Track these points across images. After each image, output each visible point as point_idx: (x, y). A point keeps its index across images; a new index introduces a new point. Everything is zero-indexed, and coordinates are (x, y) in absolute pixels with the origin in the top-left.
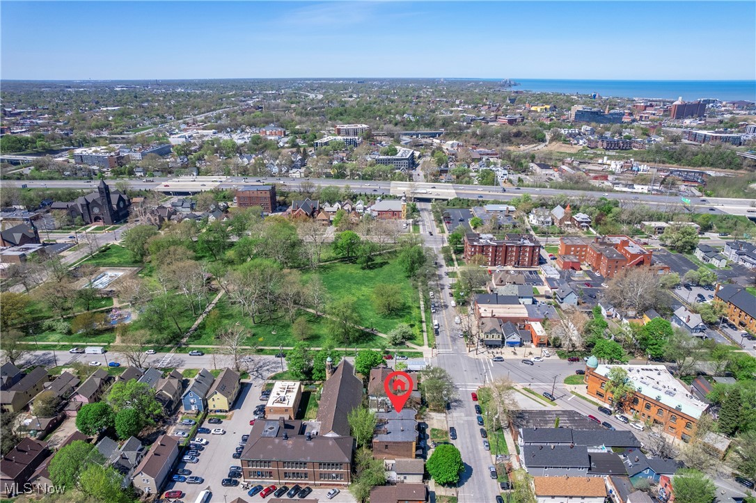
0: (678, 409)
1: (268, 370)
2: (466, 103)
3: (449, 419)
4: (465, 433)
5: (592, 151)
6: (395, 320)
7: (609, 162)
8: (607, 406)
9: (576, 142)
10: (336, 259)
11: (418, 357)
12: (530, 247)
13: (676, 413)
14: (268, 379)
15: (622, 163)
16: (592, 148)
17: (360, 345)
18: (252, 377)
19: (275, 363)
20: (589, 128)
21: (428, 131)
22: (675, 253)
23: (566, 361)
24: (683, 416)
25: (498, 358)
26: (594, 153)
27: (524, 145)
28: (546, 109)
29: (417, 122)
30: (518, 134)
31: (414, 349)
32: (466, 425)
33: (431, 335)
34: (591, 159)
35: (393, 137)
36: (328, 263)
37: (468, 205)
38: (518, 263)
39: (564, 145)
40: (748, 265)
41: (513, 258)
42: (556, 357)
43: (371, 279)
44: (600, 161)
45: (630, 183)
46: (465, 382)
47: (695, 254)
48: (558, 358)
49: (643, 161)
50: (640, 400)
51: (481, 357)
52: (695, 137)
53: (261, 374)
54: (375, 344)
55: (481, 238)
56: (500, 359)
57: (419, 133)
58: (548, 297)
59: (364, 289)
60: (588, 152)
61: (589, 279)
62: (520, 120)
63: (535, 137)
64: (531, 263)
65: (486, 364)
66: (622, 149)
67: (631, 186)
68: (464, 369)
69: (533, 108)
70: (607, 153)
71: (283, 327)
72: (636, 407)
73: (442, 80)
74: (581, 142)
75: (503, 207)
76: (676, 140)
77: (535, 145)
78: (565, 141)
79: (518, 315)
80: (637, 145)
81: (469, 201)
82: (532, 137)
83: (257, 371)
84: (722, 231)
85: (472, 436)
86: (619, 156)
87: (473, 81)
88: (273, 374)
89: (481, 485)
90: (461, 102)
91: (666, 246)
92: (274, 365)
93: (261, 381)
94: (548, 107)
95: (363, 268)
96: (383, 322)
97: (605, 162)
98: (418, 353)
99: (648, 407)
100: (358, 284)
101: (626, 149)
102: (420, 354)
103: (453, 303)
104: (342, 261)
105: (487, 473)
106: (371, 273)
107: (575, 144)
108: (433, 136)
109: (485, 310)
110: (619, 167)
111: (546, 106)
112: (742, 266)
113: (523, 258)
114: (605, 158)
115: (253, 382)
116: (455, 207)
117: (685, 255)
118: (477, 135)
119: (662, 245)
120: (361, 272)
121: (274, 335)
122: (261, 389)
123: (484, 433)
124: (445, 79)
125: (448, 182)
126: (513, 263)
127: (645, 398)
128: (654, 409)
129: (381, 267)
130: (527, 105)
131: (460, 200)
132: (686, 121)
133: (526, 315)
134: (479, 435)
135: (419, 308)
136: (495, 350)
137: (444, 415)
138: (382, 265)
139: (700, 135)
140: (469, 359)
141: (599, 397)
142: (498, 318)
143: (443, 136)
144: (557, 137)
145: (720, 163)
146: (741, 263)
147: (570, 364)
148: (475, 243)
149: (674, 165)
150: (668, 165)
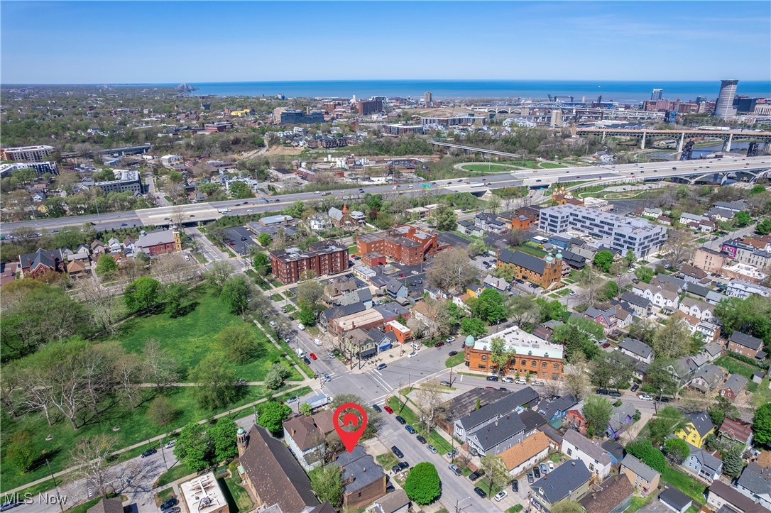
0: (546, 356)
1: (144, 477)
2: (156, 112)
3: (383, 440)
4: (407, 448)
5: (314, 151)
6: (255, 363)
7: (333, 160)
8: (490, 374)
9: (296, 144)
10: (130, 315)
11: (307, 392)
12: (340, 252)
13: (545, 360)
14: (154, 487)
15: (345, 159)
16: (313, 148)
17: (238, 403)
18: (130, 496)
19: (147, 464)
20: (301, 129)
21: (129, 146)
22: (443, 232)
23: (434, 348)
24: (551, 360)
25: (381, 366)
26: (316, 153)
27: (245, 151)
28: (246, 113)
29: (112, 137)
30: (236, 142)
31: (298, 385)
32: (402, 439)
33: (303, 365)
34: (316, 158)
35: (91, 157)
36: (122, 322)
37: (240, 222)
38: (332, 271)
39: (286, 148)
40: (496, 231)
41: (327, 267)
42: (424, 348)
43: (192, 326)
44: (325, 160)
45: (367, 176)
46: (370, 399)
47: (458, 230)
48: (426, 347)
49: (361, 155)
50: (517, 360)
51: (364, 370)
52: (390, 130)
53: (139, 487)
54: (253, 396)
55: (290, 254)
56: (383, 366)
57: (123, 150)
58: (380, 296)
59: (193, 340)
60: (311, 152)
61: (398, 270)
62: (229, 127)
63: (254, 143)
64: (343, 268)
65: (374, 375)
66: (340, 146)
67: (368, 179)
68: (360, 387)
69: (233, 114)
70: (328, 151)
71: (123, 417)
72: (514, 367)
73: (106, 87)
74: (301, 143)
75: (281, 218)
76: (377, 133)
77: (256, 151)
78: (286, 144)
79: (375, 320)
80: (351, 141)
81: (238, 217)
82: (252, 143)
83: (129, 485)
84: (461, 206)
85: (415, 447)
86: (339, 153)
87: (146, 88)
88: (156, 479)
89: (455, 486)
90: (150, 112)
91: (433, 227)
92: (148, 468)
93: (147, 495)
94: (248, 111)
95: (173, 317)
96: (244, 368)
97: (329, 160)
98: (304, 388)
99: (524, 363)
100: (181, 336)
101: (343, 146)
102: (307, 390)
103: (301, 326)
104: (140, 315)
105: (451, 473)
106: (188, 319)
107: (296, 146)
108: (140, 151)
109: (344, 324)
110: (344, 163)
111: (245, 110)
112: (491, 232)
113: (335, 265)
114: (329, 156)
115: (136, 501)
116: (227, 226)
117: (451, 232)
118: (192, 146)
119: (430, 227)
120: (174, 323)
121: (119, 432)
122: (154, 504)
123: (421, 439)
124: (110, 86)
125: (202, 201)
126: (327, 271)
127: (520, 357)
128: (529, 363)
129: (193, 309)
130: (226, 111)
131: (229, 219)
132: (373, 116)
133: (381, 318)
134: (419, 443)
135: (269, 341)
136: (373, 359)
137: (375, 439)
138: (193, 307)
139: (394, 128)
140: (356, 376)
141: (481, 369)
142: (360, 327)
143: (152, 151)
144: (274, 141)
145: (418, 151)
146: (490, 230)
147: (439, 350)
148: (288, 260)
149: (386, 156)
150: (380, 156)
